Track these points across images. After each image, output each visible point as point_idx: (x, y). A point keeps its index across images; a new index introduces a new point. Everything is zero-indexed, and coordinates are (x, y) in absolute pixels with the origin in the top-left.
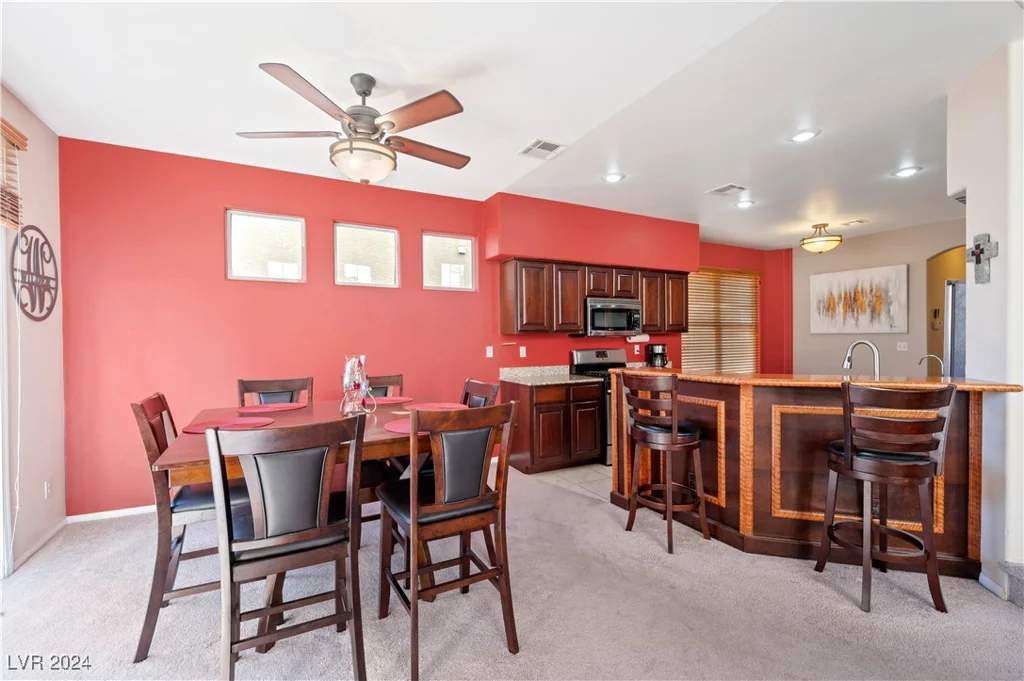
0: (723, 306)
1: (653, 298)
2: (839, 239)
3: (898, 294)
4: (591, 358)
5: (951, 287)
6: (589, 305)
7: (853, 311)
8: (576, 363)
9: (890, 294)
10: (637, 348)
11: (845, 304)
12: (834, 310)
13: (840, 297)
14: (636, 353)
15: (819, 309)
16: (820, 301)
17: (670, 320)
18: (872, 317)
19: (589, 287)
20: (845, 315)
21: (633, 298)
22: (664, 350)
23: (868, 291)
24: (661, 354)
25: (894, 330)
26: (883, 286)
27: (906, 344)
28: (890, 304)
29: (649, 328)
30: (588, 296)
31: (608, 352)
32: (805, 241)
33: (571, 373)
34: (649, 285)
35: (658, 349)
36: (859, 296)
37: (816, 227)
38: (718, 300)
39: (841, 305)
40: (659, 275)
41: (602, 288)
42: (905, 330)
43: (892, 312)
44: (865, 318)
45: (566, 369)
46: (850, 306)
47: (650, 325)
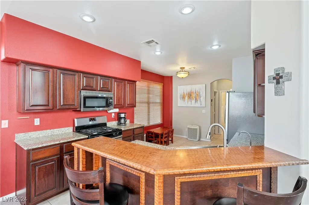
0: (150, 96)
1: (120, 92)
2: (188, 73)
3: (203, 94)
4: (86, 122)
5: (228, 93)
6: (82, 94)
7: (190, 99)
8: (76, 125)
9: (201, 94)
10: (113, 115)
11: (188, 96)
12: (185, 98)
13: (186, 94)
14: (113, 117)
15: (180, 98)
16: (181, 95)
17: (128, 101)
18: (196, 101)
19: (83, 84)
20: (188, 100)
21: (109, 91)
22: (125, 116)
23: (195, 93)
24: (124, 118)
25: (202, 106)
26: (199, 91)
27: (205, 111)
28: (200, 97)
29: (117, 106)
30: (82, 89)
31: (97, 118)
32: (178, 73)
33: (73, 131)
34: (118, 85)
35: (123, 115)
36: (192, 94)
37: (181, 68)
38: (149, 93)
39: (187, 97)
40: (123, 81)
41: (91, 85)
42: (204, 106)
43: (201, 100)
44: (193, 101)
45: (71, 129)
46: (189, 97)
47: (118, 105)
